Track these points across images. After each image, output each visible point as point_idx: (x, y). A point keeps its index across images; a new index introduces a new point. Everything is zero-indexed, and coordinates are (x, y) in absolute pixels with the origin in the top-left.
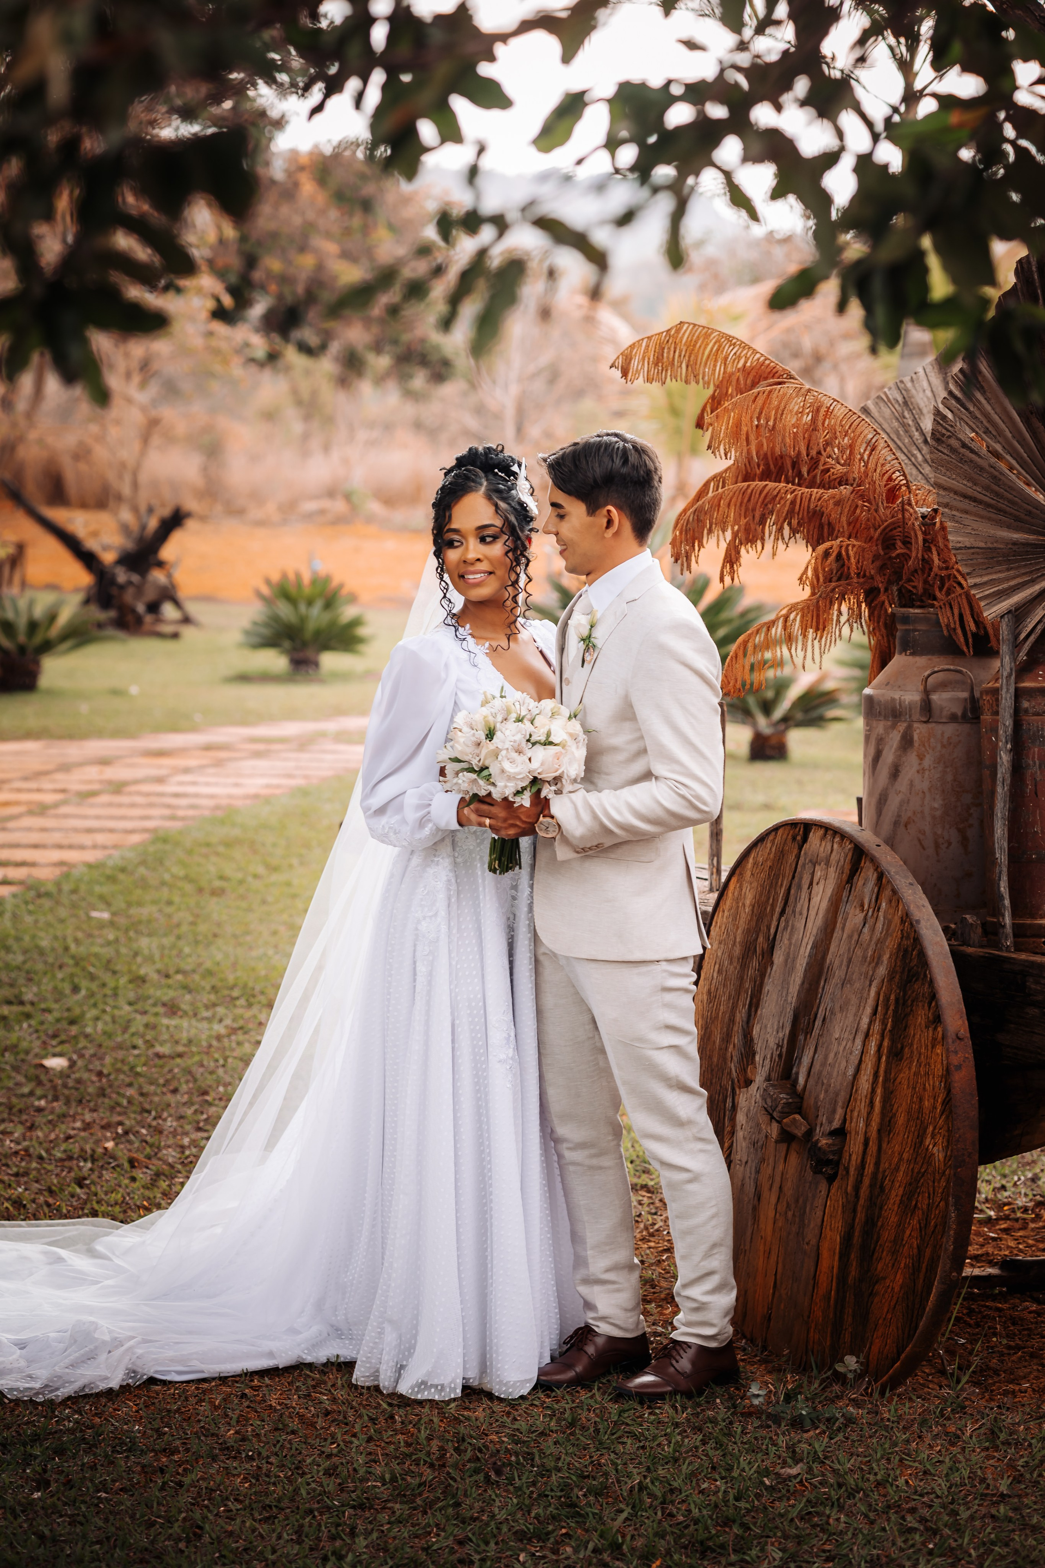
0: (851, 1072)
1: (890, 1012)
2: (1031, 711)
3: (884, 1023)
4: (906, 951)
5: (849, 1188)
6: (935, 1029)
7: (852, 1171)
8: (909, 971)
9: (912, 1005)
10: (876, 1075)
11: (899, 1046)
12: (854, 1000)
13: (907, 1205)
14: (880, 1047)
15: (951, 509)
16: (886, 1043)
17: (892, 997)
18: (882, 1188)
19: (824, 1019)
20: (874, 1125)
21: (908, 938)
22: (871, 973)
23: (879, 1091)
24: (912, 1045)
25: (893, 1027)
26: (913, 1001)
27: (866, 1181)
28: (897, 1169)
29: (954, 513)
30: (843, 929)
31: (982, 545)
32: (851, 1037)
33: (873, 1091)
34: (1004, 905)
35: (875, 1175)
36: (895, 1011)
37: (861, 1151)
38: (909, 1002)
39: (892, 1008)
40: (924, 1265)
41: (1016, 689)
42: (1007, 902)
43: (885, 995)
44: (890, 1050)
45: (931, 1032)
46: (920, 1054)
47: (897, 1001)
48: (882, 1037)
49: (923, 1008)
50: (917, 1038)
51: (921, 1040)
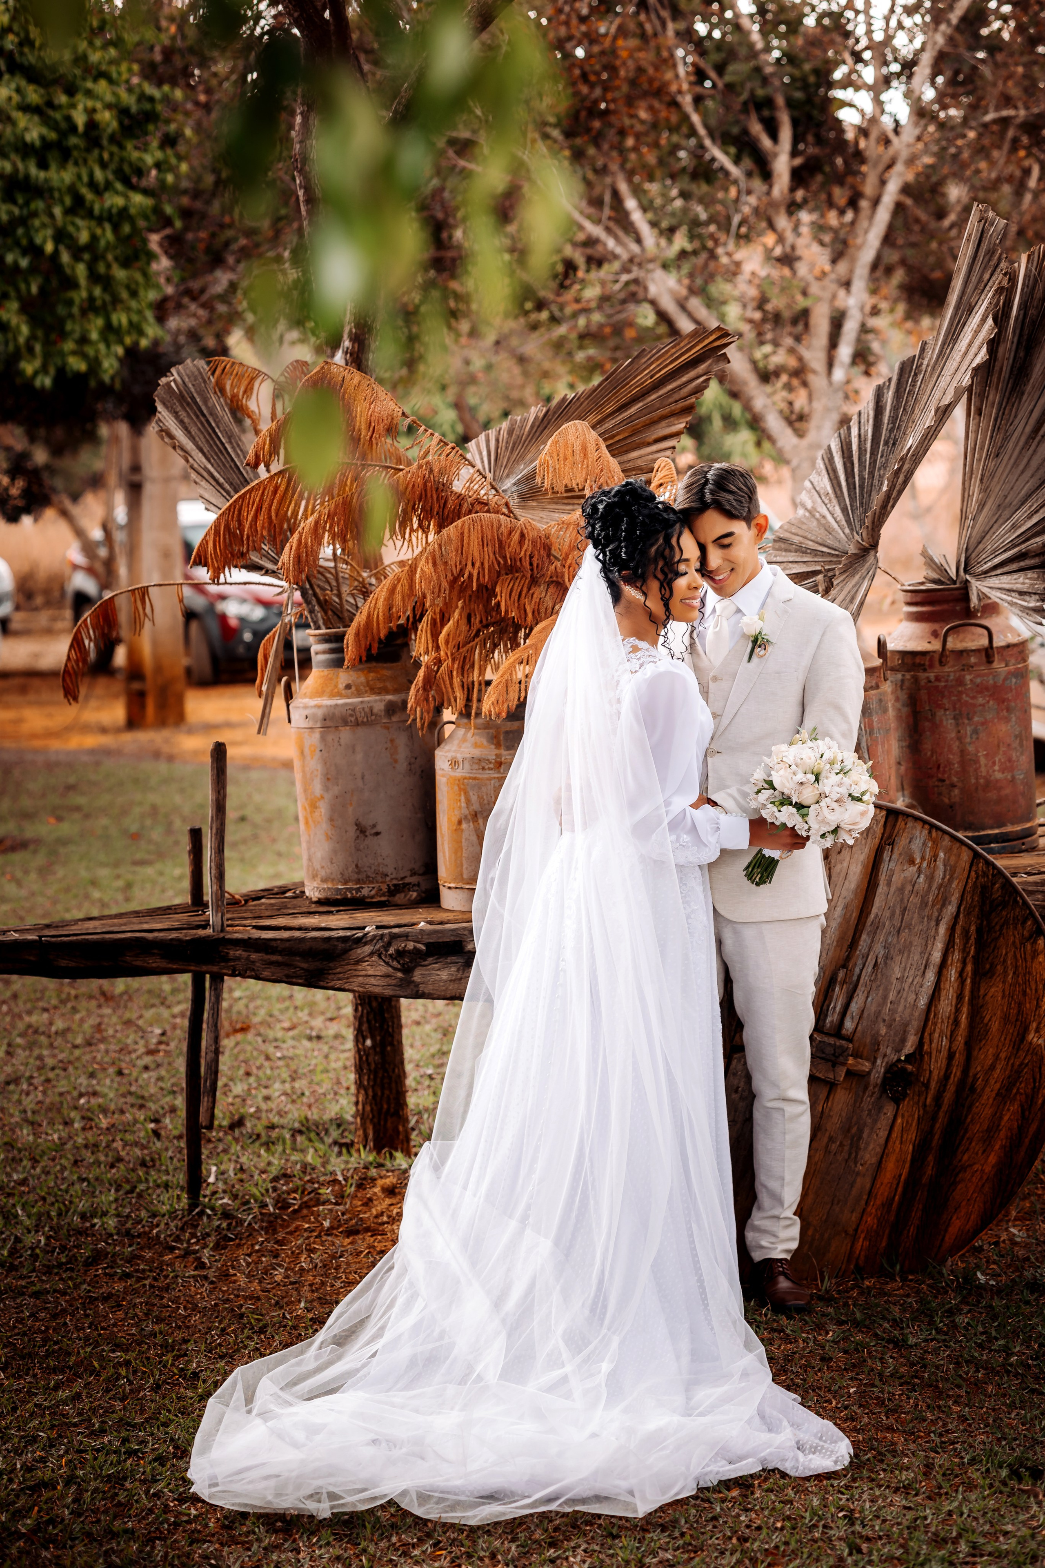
0: (923, 1002)
1: (972, 940)
3: (965, 950)
4: (984, 888)
5: (929, 1100)
7: (933, 1085)
8: (992, 903)
9: (1001, 929)
10: (960, 997)
11: (988, 966)
12: (917, 942)
13: (1003, 1096)
14: (961, 974)
16: (969, 968)
17: (973, 928)
18: (973, 1089)
19: (876, 964)
20: (960, 1039)
21: (985, 874)
22: (936, 914)
23: (965, 1010)
24: (1005, 961)
25: (977, 951)
26: (1002, 926)
27: (951, 1088)
28: (992, 1067)
30: (889, 884)
32: (920, 973)
33: (958, 1010)
35: (962, 1083)
36: (978, 940)
37: (944, 1066)
38: (997, 929)
39: (974, 937)
40: (1027, 1141)
43: (963, 928)
44: (975, 972)
45: (1029, 946)
46: (1016, 967)
47: (979, 931)
48: (964, 963)
49: (1015, 928)
50: (1010, 955)
51: (1015, 956)
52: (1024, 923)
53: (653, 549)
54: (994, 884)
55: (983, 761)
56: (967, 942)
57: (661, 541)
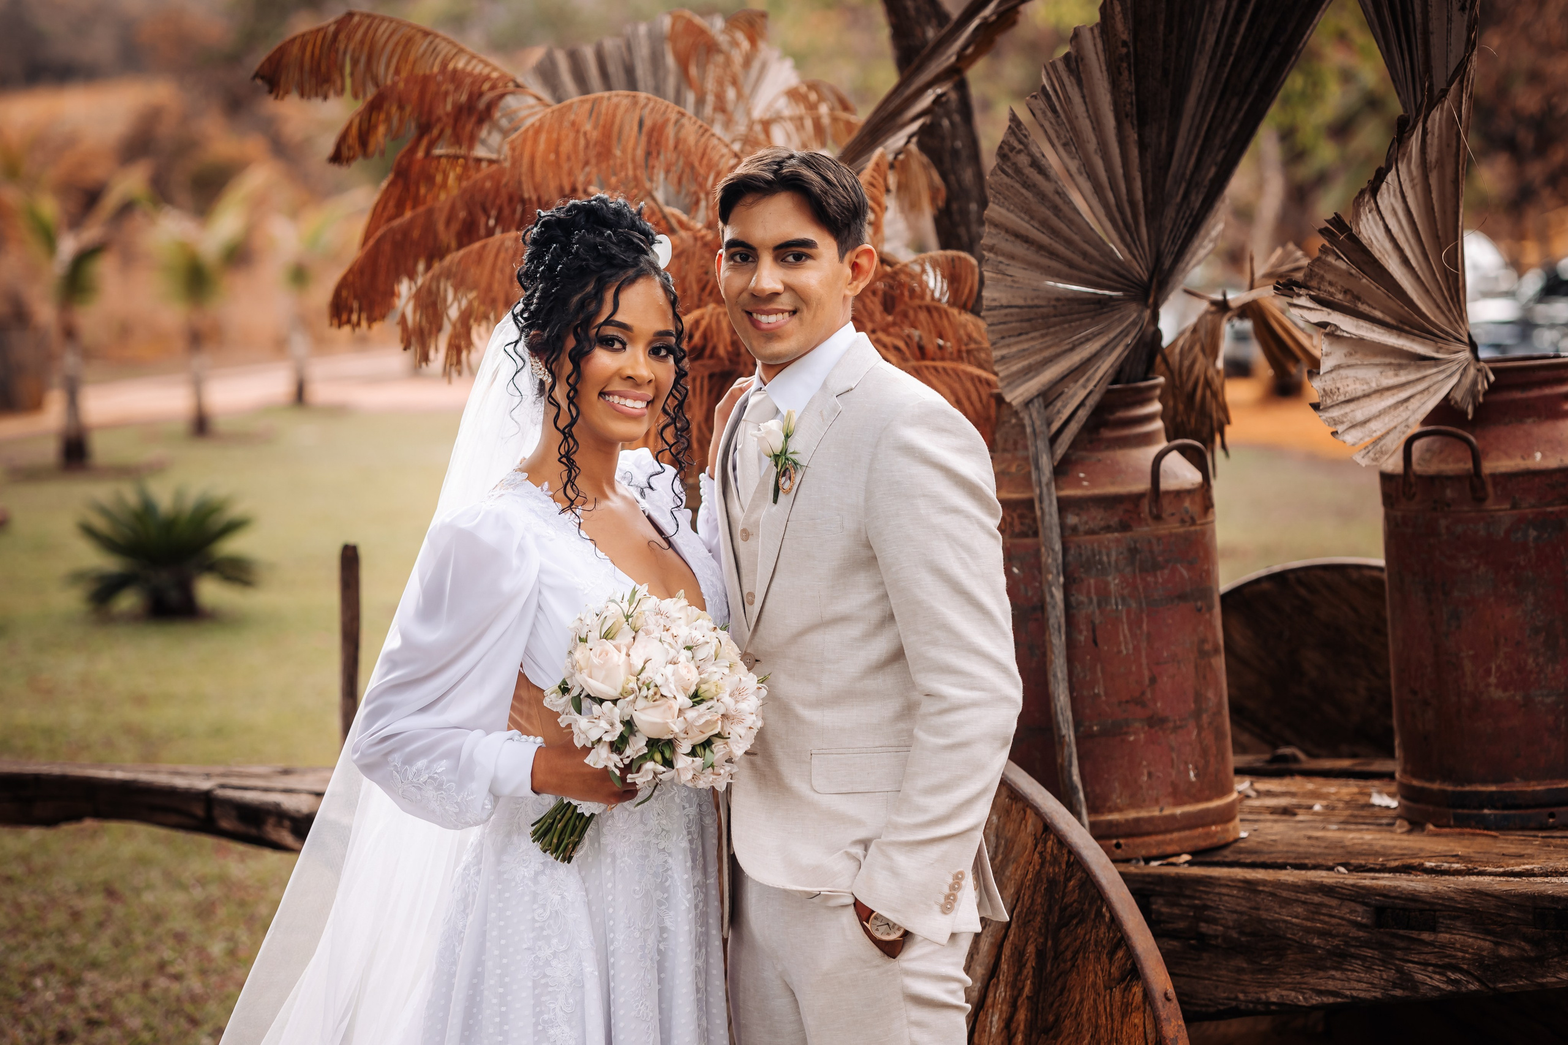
1: (1028, 970)
2: (1081, 528)
3: (1015, 986)
4: (1052, 882)
6: (1127, 989)
8: (1063, 910)
9: (1074, 958)
11: (1051, 1018)
14: (1008, 1024)
15: (996, 253)
16: (1022, 1015)
17: (1031, 949)
21: (1055, 861)
24: (1078, 1014)
25: (1038, 988)
26: (1075, 952)
29: (1000, 259)
31: (1021, 302)
34: (1078, 799)
36: (1039, 969)
38: (1069, 954)
39: (1031, 964)
41: (1059, 499)
42: (1081, 795)
43: (1015, 947)
44: (1031, 1025)
45: (1117, 993)
46: (1097, 1027)
47: (1040, 954)
48: (1014, 1007)
49: (1098, 959)
50: (1087, 1005)
51: (1095, 1007)
52: (1112, 954)
53: (576, 299)
54: (1068, 880)
55: (1468, 666)
56: (1020, 972)
57: (590, 288)
